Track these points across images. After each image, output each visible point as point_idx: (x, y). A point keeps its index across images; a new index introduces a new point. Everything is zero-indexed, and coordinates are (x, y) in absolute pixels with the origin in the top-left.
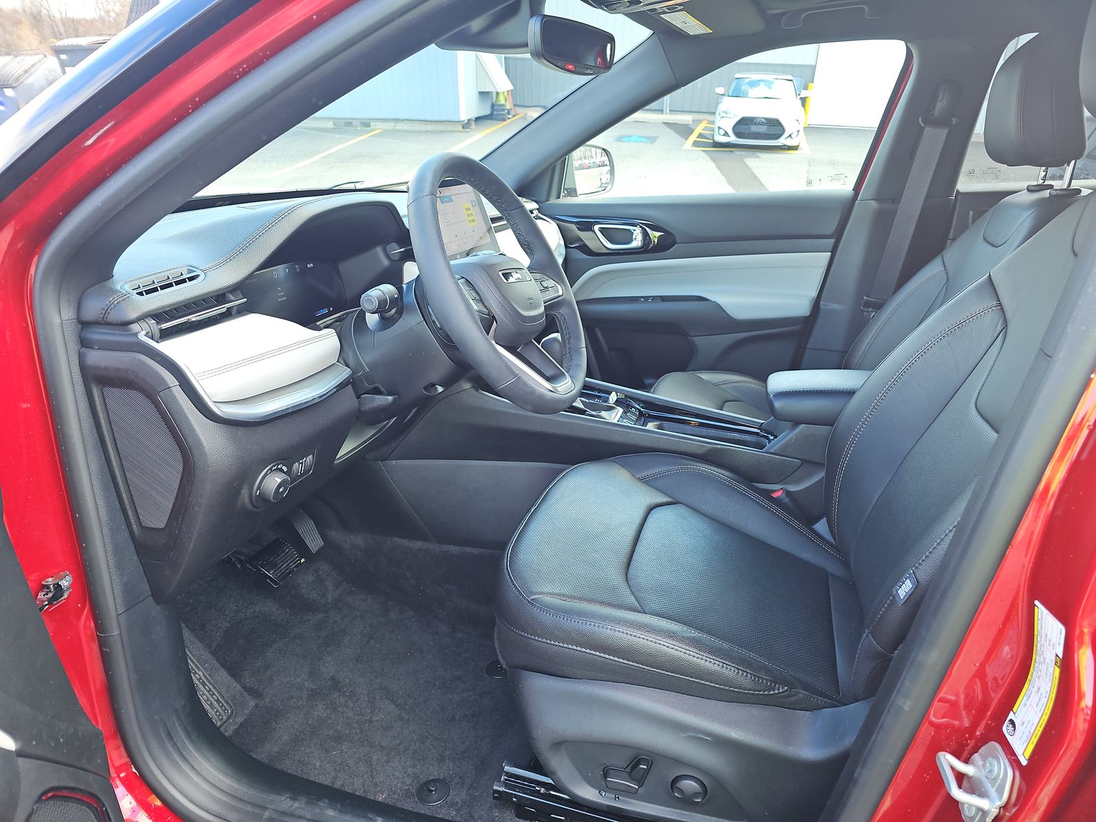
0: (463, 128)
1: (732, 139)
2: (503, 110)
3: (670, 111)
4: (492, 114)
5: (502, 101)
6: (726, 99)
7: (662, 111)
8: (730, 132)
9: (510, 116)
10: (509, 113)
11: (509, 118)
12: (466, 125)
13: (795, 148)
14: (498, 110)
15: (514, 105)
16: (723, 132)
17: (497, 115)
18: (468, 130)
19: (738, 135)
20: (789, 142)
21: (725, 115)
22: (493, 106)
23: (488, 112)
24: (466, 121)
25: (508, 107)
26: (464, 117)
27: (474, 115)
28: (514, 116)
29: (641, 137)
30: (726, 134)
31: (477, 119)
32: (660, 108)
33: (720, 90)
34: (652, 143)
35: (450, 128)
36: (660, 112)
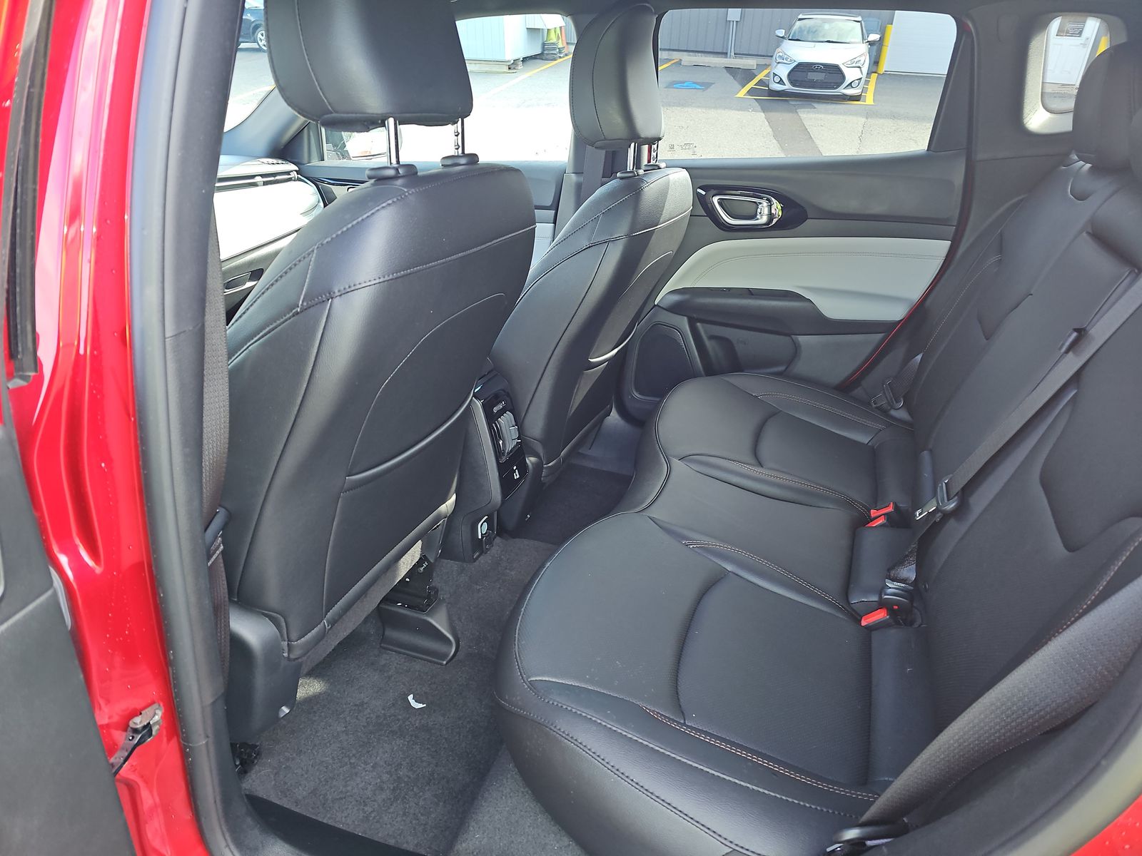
0: (509, 68)
1: (787, 86)
2: (554, 49)
3: (735, 54)
4: (542, 53)
5: (553, 39)
6: (786, 42)
7: (727, 53)
8: (785, 80)
9: (561, 55)
10: (560, 52)
11: (560, 57)
12: (512, 66)
13: (856, 98)
14: (548, 49)
15: (567, 43)
16: (778, 80)
17: (547, 54)
18: (515, 71)
19: (793, 83)
20: (850, 92)
21: (781, 61)
22: (544, 45)
23: (539, 52)
24: (512, 62)
25: (560, 45)
26: (510, 56)
27: (521, 55)
28: (566, 55)
29: (695, 83)
30: (781, 82)
31: (525, 60)
32: (725, 51)
33: (781, 33)
34: (707, 88)
35: (496, 68)
36: (723, 56)
